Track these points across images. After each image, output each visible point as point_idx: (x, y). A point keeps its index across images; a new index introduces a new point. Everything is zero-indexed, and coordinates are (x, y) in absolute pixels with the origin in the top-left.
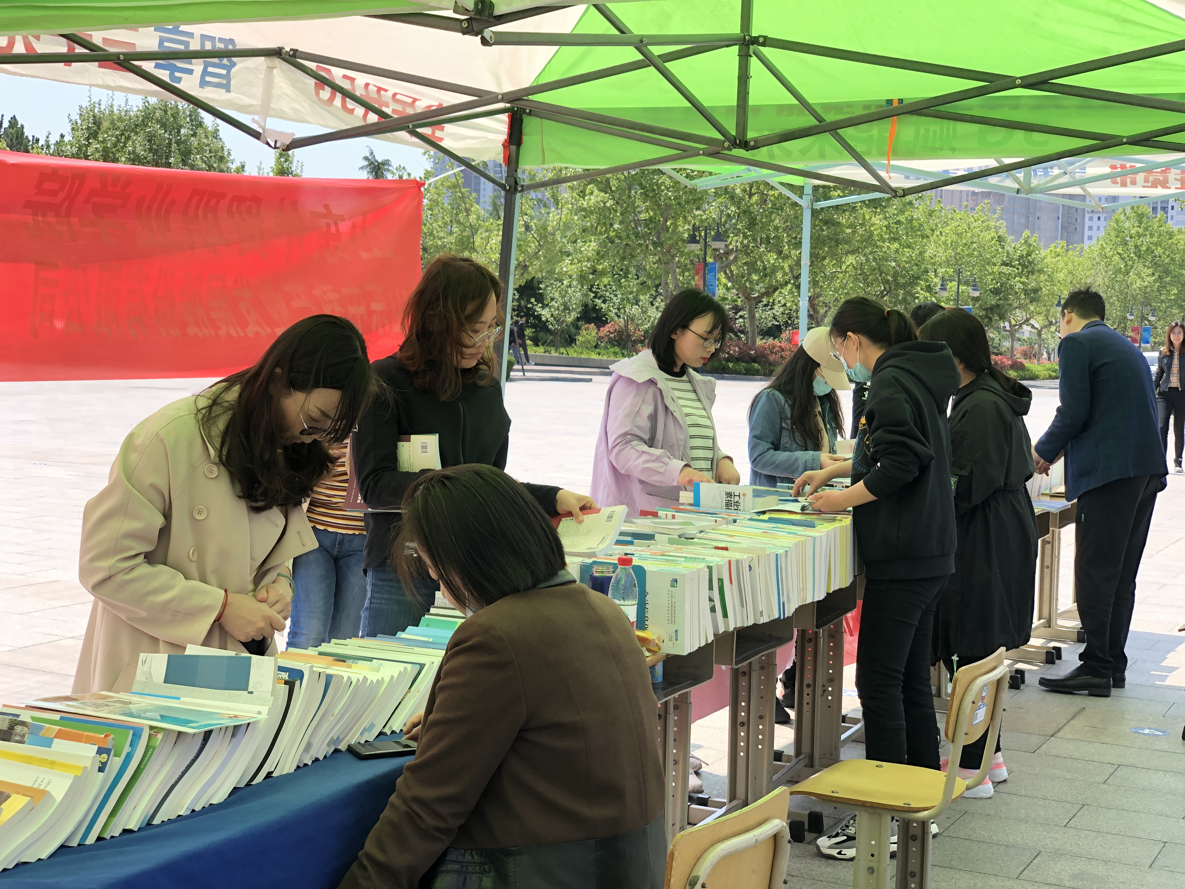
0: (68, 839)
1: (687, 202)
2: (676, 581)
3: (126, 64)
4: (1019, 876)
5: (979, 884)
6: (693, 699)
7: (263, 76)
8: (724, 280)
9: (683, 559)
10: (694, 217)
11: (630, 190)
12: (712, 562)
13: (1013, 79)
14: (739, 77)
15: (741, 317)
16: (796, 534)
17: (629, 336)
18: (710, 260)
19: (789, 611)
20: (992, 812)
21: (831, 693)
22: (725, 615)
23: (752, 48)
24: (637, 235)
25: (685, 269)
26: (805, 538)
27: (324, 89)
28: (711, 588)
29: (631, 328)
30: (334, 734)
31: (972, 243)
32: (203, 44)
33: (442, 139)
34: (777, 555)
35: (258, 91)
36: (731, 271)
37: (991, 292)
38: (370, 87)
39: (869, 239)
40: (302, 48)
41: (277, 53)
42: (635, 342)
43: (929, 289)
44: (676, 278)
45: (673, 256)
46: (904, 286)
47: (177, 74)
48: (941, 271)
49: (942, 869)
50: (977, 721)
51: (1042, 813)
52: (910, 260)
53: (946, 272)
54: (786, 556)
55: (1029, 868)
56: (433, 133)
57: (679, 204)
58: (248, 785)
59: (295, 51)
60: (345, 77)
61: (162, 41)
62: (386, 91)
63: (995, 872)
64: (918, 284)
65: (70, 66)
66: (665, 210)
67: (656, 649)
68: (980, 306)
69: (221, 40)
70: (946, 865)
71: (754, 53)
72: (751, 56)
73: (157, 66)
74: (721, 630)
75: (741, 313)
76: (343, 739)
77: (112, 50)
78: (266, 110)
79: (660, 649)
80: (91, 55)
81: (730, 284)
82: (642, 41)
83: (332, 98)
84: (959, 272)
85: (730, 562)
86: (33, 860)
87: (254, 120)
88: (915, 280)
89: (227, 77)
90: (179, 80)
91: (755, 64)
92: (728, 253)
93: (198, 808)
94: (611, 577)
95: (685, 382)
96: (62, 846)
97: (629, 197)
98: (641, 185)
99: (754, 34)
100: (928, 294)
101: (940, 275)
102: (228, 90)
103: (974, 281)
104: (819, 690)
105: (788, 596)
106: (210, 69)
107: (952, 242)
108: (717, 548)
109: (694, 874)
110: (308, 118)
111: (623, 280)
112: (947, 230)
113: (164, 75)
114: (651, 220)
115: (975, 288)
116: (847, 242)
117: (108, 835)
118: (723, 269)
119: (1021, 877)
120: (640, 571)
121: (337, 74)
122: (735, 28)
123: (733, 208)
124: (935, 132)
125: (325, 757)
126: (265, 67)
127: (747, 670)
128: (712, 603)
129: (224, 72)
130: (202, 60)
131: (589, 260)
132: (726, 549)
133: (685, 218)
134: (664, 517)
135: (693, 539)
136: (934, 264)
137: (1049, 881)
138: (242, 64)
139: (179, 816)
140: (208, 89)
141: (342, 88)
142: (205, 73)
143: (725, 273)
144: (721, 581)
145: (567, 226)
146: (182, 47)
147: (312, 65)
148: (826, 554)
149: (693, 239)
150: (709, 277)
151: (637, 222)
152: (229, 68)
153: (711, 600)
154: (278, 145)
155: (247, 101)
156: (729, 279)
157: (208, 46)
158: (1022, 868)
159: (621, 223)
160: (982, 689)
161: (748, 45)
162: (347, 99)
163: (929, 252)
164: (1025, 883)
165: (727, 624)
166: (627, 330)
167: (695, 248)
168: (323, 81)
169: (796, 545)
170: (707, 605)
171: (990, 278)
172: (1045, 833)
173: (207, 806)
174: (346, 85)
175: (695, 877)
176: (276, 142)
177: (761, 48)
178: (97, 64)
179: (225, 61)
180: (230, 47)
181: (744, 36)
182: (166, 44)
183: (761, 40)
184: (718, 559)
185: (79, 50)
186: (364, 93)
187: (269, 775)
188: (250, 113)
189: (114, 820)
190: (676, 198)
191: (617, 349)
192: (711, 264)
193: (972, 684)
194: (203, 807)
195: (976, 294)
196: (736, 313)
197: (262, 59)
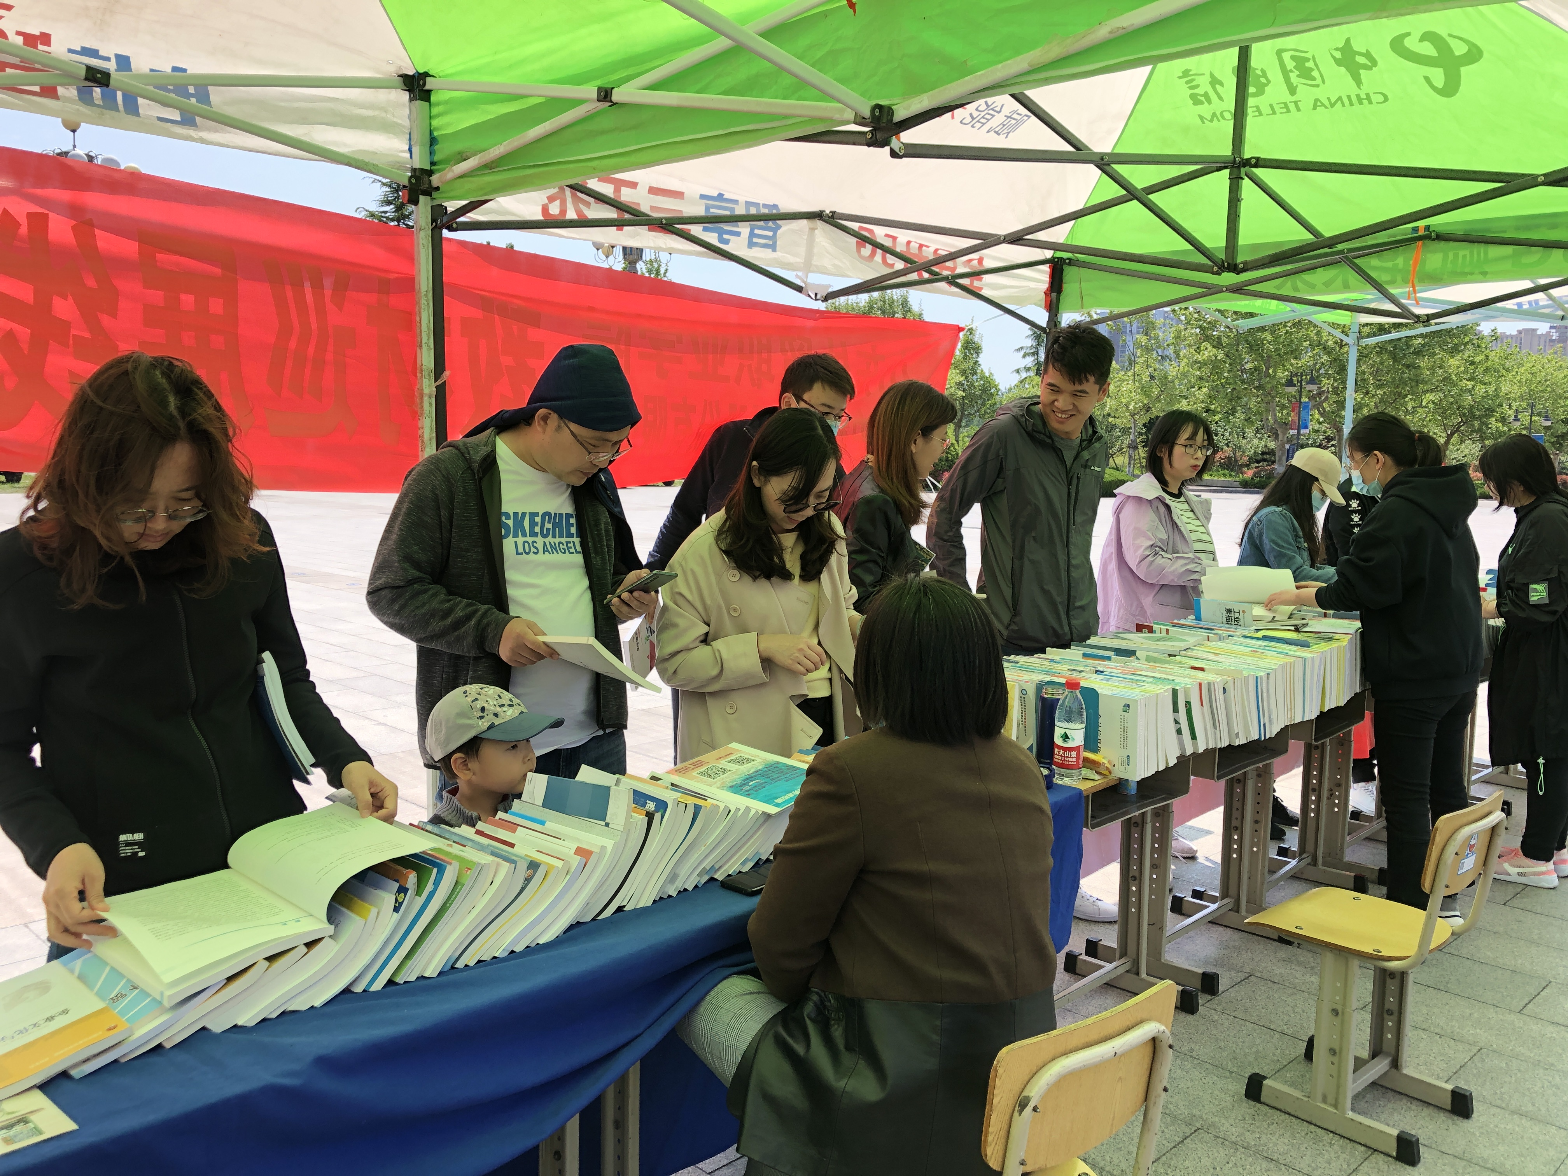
0: (352, 983)
1: (1285, 354)
2: (1128, 706)
3: (670, 228)
4: (1522, 1009)
5: (1476, 1015)
6: (1174, 808)
7: (805, 237)
8: (1317, 416)
9: (1151, 680)
10: (1292, 365)
11: (1238, 345)
12: (1179, 684)
13: (1536, 177)
14: (1230, 201)
15: (1333, 445)
16: (1286, 654)
17: (1236, 461)
18: (1305, 399)
19: (1271, 732)
20: (1501, 929)
21: (1338, 797)
22: (1194, 737)
23: (1243, 170)
24: (1243, 382)
25: (1283, 407)
26: (1294, 659)
27: (865, 247)
28: (1176, 709)
29: (1238, 454)
30: (707, 864)
31: (1546, 381)
32: (747, 209)
33: (981, 289)
34: (1257, 677)
35: (802, 250)
36: (1324, 409)
37: (1563, 422)
38: (912, 244)
39: (1447, 379)
40: (840, 210)
41: (818, 216)
42: (1243, 466)
43: (1503, 420)
44: (1275, 415)
45: (1273, 397)
46: (1480, 418)
47: (725, 236)
48: (1515, 405)
49: (1436, 991)
50: (1463, 871)
51: (1558, 935)
52: (1487, 396)
53: (1520, 405)
54: (1268, 678)
55: (1534, 1001)
56: (972, 283)
57: (1279, 354)
58: (594, 919)
59: (833, 213)
60: (887, 235)
61: (707, 208)
62: (928, 247)
63: (1495, 1002)
64: (1493, 416)
65: (622, 230)
66: (1268, 361)
67: (1106, 772)
68: (1552, 434)
69: (765, 206)
70: (1442, 988)
71: (1246, 175)
72: (1242, 179)
73: (705, 229)
74: (1189, 751)
75: (1333, 442)
76: (720, 867)
77: (655, 215)
78: (808, 267)
79: (1110, 773)
80: (634, 220)
81: (1321, 419)
82: (1102, 159)
83: (873, 254)
84: (1532, 406)
85: (1200, 684)
86: (304, 1008)
87: (797, 277)
88: (1490, 411)
89: (774, 238)
90: (727, 242)
91: (1247, 185)
92: (1320, 394)
93: (519, 949)
94: (1058, 700)
95: (1183, 502)
96: (347, 991)
97: (1237, 350)
98: (1247, 341)
99: (1247, 155)
100: (1500, 425)
101: (1514, 408)
102: (774, 250)
103: (1547, 412)
104: (1325, 794)
105: (1270, 717)
106: (757, 231)
107: (1527, 380)
108: (1193, 668)
109: (1025, 1094)
110: (849, 273)
111: (1231, 417)
112: (1522, 370)
113: (712, 238)
114: (1256, 369)
115: (1547, 418)
116: (1425, 382)
117: (401, 979)
118: (1318, 406)
119: (1525, 1011)
120: (1091, 696)
121: (880, 233)
122: (1225, 150)
123: (1325, 358)
124: (1464, 256)
125: (696, 886)
126: (807, 229)
127: (1241, 778)
128: (1178, 726)
129: (770, 234)
130: (748, 223)
131: (1202, 402)
132: (1202, 669)
133: (1283, 365)
134: (1158, 631)
135: (1175, 656)
136: (1509, 399)
137: (1556, 1020)
138: (787, 227)
139: (494, 958)
140: (755, 249)
141: (883, 246)
142: (752, 235)
143: (1319, 410)
144: (1188, 704)
145: (1185, 375)
146: (728, 213)
147: (855, 226)
148: (1319, 674)
149: (1290, 383)
150: (1303, 413)
151: (1244, 371)
152: (775, 230)
153: (1176, 722)
154: (818, 297)
155: (791, 259)
156: (1321, 414)
157: (753, 211)
158: (1526, 1001)
159: (1229, 372)
160: (1471, 837)
161: (1239, 167)
162: (888, 255)
163: (1504, 389)
164: (1528, 1019)
165: (1196, 746)
166: (1235, 457)
167: (1292, 390)
168: (863, 239)
169: (1283, 667)
170: (1173, 728)
171: (1561, 410)
172: (1558, 960)
173: (533, 945)
174: (888, 243)
175: (1025, 1097)
176: (816, 294)
177: (1254, 170)
178: (647, 227)
179: (771, 224)
180: (774, 211)
181: (1234, 159)
182: (712, 210)
183: (1253, 161)
184: (1186, 681)
185: (627, 216)
186: (904, 249)
187: (620, 909)
188: (793, 270)
189: (409, 964)
190: (1276, 350)
191: (1226, 472)
192: (1306, 403)
193: (1456, 834)
194: (527, 947)
195: (1548, 423)
196: (1329, 442)
197: (805, 221)
